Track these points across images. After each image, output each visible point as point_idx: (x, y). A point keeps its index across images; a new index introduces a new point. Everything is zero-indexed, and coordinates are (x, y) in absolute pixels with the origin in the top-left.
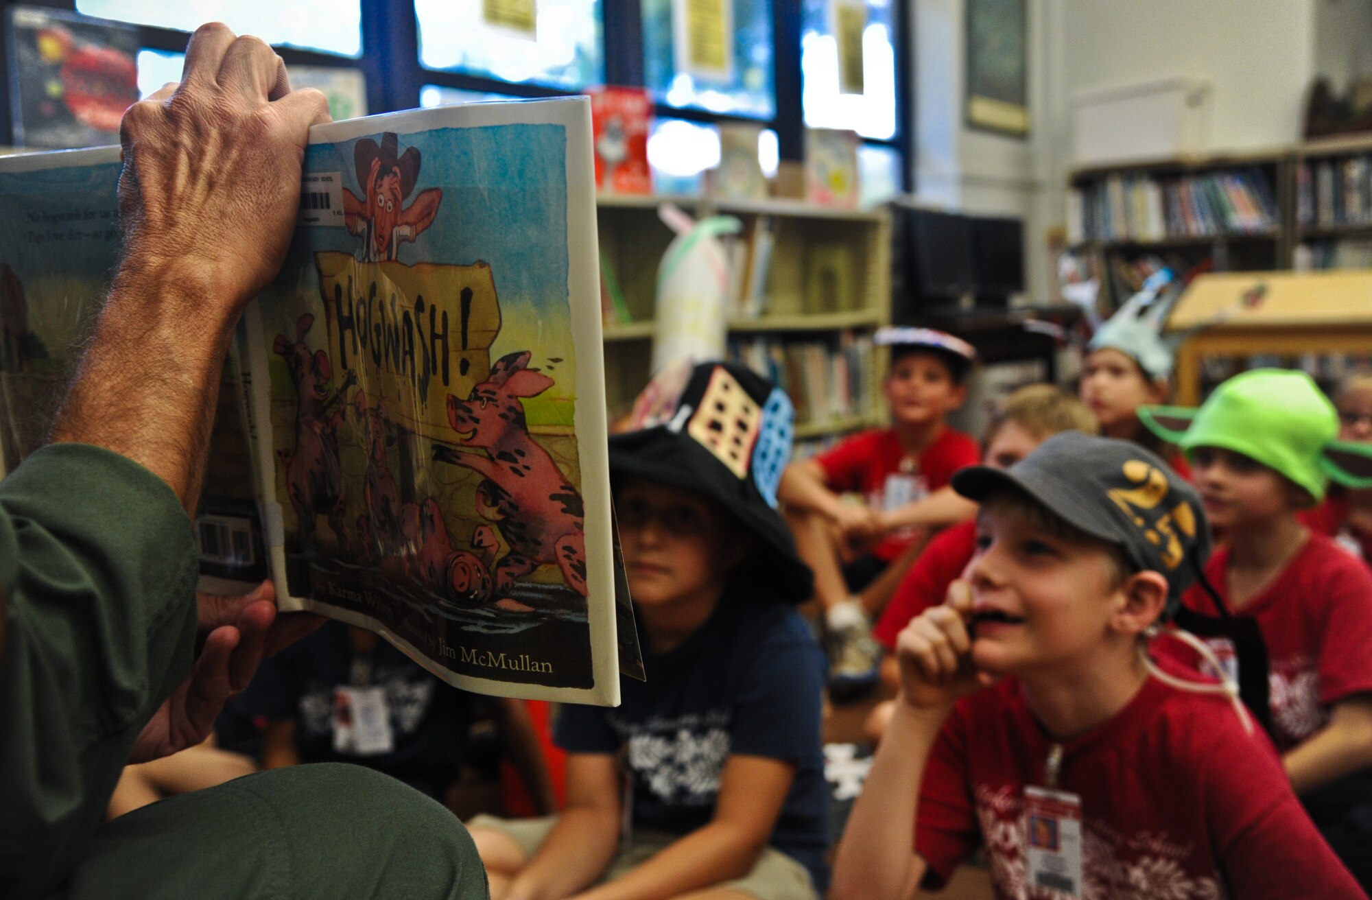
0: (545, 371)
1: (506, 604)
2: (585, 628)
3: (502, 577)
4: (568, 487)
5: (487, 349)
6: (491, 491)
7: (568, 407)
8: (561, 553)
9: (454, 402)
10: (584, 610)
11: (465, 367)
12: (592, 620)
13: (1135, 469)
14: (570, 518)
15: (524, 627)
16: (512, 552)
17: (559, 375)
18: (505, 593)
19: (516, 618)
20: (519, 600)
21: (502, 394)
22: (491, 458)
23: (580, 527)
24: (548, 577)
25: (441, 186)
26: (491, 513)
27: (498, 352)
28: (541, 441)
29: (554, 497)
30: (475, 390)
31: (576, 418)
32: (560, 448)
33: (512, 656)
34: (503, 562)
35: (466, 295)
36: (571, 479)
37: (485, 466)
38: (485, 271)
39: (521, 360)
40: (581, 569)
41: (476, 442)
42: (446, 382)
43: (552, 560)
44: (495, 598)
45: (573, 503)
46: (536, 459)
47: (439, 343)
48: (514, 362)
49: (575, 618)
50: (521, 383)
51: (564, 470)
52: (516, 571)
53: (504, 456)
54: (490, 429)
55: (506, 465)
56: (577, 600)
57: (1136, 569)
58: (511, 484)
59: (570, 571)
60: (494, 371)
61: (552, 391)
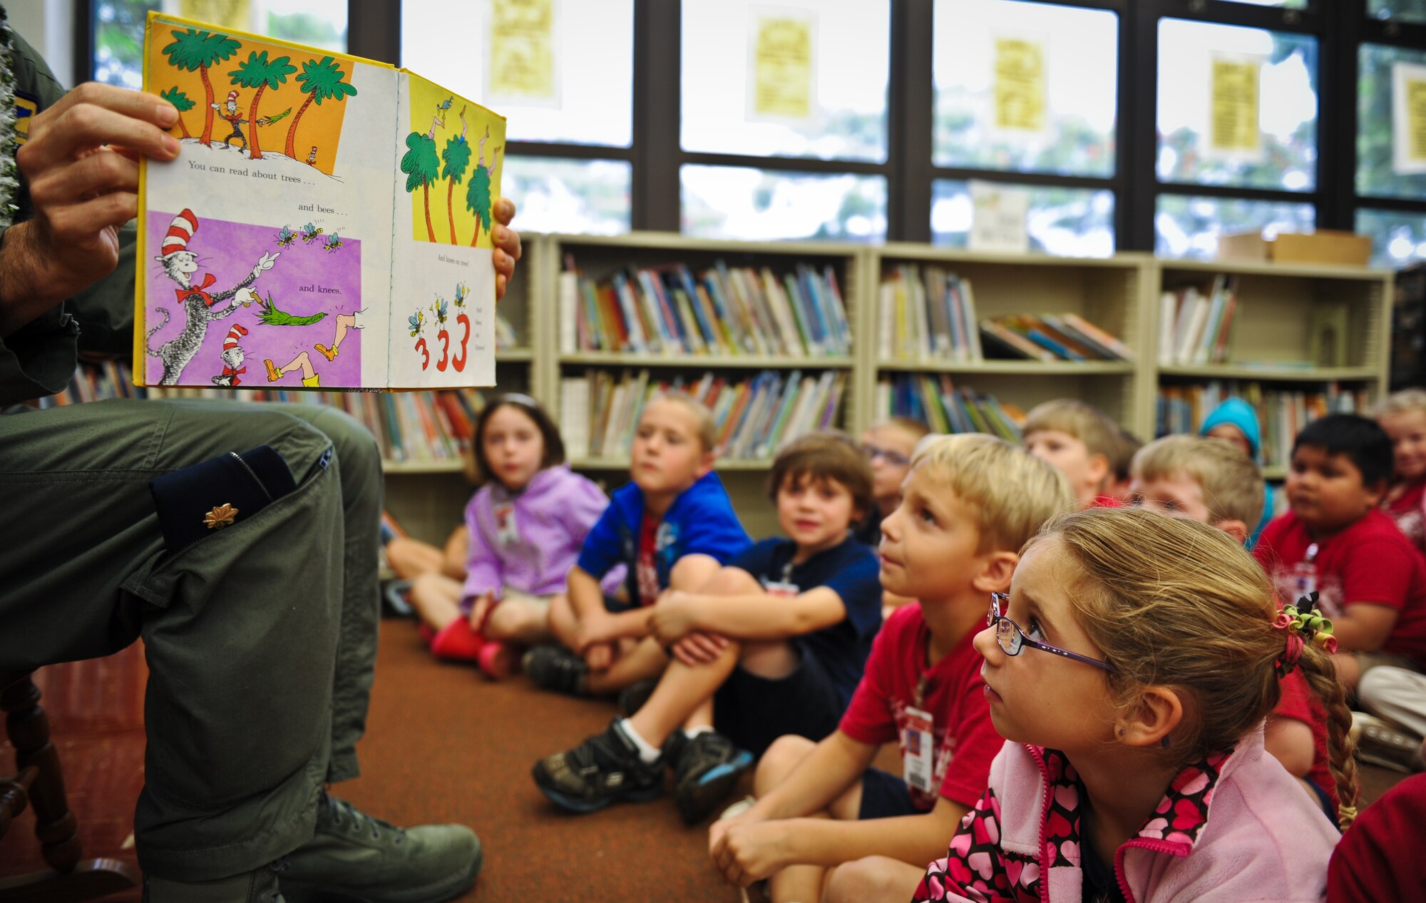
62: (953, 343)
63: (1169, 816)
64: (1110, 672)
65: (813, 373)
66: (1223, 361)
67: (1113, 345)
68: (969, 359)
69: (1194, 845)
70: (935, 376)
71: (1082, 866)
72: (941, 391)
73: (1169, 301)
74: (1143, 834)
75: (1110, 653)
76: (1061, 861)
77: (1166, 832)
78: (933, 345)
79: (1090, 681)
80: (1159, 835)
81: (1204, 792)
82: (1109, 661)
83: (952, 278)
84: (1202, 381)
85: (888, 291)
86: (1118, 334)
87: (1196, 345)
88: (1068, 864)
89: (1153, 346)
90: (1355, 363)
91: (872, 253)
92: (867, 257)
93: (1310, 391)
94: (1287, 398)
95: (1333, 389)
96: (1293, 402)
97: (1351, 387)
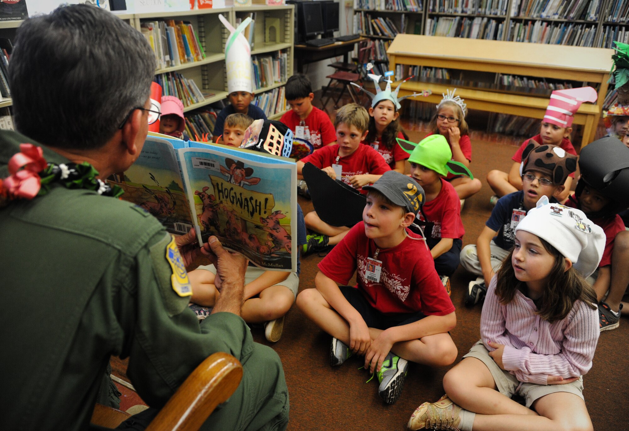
0: (284, 214)
1: (273, 255)
2: (290, 259)
3: (273, 250)
4: (288, 234)
5: (271, 210)
6: (271, 235)
7: (290, 220)
8: (286, 246)
9: (262, 218)
10: (290, 256)
11: (265, 212)
12: (292, 257)
13: (410, 186)
14: (288, 240)
15: (277, 259)
16: (275, 246)
17: (287, 215)
18: (273, 253)
19: (276, 258)
20: (276, 254)
21: (274, 218)
22: (271, 229)
23: (290, 242)
24: (283, 250)
25: (261, 178)
26: (270, 239)
27: (274, 210)
28: (283, 227)
29: (285, 237)
30: (268, 217)
31: (291, 223)
32: (287, 228)
33: (275, 264)
34: (273, 248)
35: (266, 200)
36: (289, 233)
37: (270, 231)
38: (272, 195)
39: (279, 212)
40: (290, 249)
41: (268, 226)
42: (260, 214)
43: (284, 247)
44: (270, 254)
45: (289, 237)
46: (281, 230)
47: (258, 208)
48: (277, 212)
49: (288, 257)
50: (279, 216)
51: (288, 232)
52: (276, 249)
53: (274, 229)
54: (271, 224)
55: (275, 231)
56: (289, 254)
57: (408, 212)
58: (275, 233)
59: (288, 249)
60: (273, 214)
61: (286, 218)
90: (283, 41)
91: (136, 17)
92: (134, 19)
93: (273, 55)
94: (267, 59)
95: (279, 52)
96: (269, 60)
97: (284, 51)
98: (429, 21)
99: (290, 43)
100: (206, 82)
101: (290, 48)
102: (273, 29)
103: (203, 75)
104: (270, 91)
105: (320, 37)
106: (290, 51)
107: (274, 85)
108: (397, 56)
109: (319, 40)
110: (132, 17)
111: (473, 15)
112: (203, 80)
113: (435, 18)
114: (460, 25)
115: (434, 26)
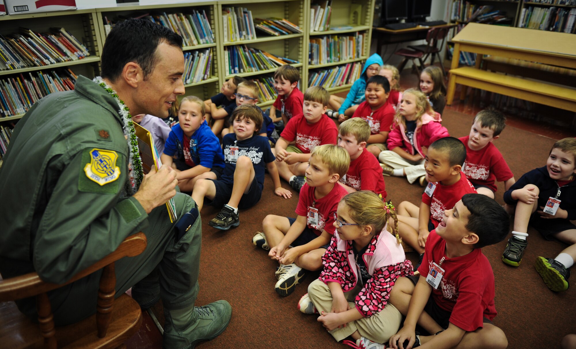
62: (248, 34)
63: (370, 248)
64: (358, 225)
65: (202, 50)
66: (328, 30)
67: (296, 28)
68: (253, 39)
69: (374, 253)
70: (242, 46)
71: (354, 253)
72: (245, 51)
73: (313, 10)
74: (366, 252)
75: (357, 222)
76: (350, 253)
77: (369, 251)
78: (241, 35)
79: (355, 227)
80: (368, 252)
81: (375, 244)
82: (357, 223)
83: (246, 10)
84: (321, 36)
85: (225, 17)
86: (297, 24)
87: (320, 26)
88: (351, 254)
89: (308, 28)
90: (363, 24)
91: (219, 3)
92: (217, 5)
93: (351, 35)
94: (345, 38)
95: (357, 34)
96: (346, 39)
97: (362, 32)
98: (523, 10)
99: (369, 26)
100: (287, 53)
101: (368, 30)
102: (356, 13)
103: (285, 48)
104: (344, 65)
105: (403, 21)
106: (368, 33)
107: (348, 61)
108: (462, 44)
109: (403, 24)
110: (216, 3)
111: (571, 6)
112: (285, 51)
113: (530, 8)
114: (553, 16)
115: (528, 15)
